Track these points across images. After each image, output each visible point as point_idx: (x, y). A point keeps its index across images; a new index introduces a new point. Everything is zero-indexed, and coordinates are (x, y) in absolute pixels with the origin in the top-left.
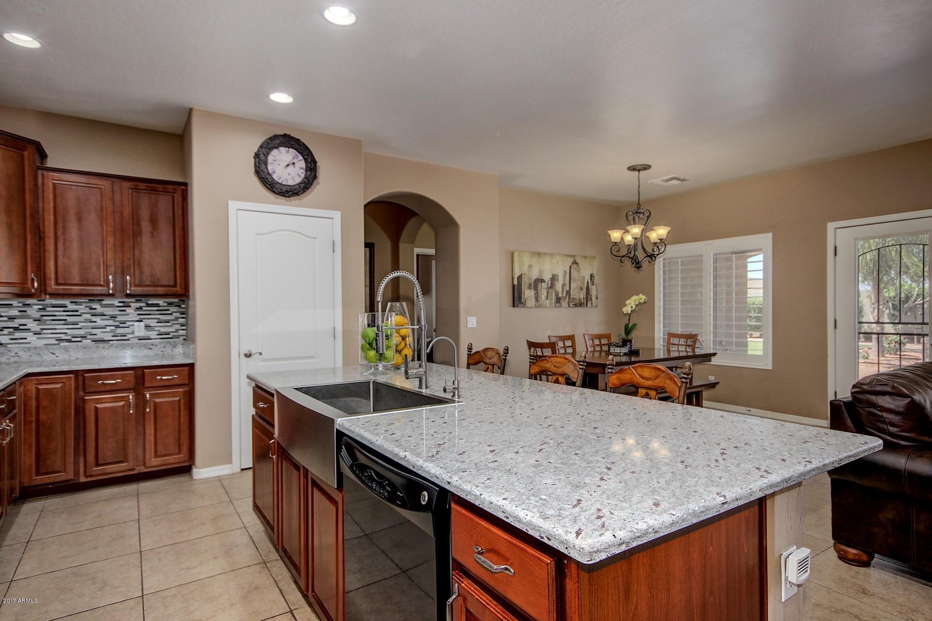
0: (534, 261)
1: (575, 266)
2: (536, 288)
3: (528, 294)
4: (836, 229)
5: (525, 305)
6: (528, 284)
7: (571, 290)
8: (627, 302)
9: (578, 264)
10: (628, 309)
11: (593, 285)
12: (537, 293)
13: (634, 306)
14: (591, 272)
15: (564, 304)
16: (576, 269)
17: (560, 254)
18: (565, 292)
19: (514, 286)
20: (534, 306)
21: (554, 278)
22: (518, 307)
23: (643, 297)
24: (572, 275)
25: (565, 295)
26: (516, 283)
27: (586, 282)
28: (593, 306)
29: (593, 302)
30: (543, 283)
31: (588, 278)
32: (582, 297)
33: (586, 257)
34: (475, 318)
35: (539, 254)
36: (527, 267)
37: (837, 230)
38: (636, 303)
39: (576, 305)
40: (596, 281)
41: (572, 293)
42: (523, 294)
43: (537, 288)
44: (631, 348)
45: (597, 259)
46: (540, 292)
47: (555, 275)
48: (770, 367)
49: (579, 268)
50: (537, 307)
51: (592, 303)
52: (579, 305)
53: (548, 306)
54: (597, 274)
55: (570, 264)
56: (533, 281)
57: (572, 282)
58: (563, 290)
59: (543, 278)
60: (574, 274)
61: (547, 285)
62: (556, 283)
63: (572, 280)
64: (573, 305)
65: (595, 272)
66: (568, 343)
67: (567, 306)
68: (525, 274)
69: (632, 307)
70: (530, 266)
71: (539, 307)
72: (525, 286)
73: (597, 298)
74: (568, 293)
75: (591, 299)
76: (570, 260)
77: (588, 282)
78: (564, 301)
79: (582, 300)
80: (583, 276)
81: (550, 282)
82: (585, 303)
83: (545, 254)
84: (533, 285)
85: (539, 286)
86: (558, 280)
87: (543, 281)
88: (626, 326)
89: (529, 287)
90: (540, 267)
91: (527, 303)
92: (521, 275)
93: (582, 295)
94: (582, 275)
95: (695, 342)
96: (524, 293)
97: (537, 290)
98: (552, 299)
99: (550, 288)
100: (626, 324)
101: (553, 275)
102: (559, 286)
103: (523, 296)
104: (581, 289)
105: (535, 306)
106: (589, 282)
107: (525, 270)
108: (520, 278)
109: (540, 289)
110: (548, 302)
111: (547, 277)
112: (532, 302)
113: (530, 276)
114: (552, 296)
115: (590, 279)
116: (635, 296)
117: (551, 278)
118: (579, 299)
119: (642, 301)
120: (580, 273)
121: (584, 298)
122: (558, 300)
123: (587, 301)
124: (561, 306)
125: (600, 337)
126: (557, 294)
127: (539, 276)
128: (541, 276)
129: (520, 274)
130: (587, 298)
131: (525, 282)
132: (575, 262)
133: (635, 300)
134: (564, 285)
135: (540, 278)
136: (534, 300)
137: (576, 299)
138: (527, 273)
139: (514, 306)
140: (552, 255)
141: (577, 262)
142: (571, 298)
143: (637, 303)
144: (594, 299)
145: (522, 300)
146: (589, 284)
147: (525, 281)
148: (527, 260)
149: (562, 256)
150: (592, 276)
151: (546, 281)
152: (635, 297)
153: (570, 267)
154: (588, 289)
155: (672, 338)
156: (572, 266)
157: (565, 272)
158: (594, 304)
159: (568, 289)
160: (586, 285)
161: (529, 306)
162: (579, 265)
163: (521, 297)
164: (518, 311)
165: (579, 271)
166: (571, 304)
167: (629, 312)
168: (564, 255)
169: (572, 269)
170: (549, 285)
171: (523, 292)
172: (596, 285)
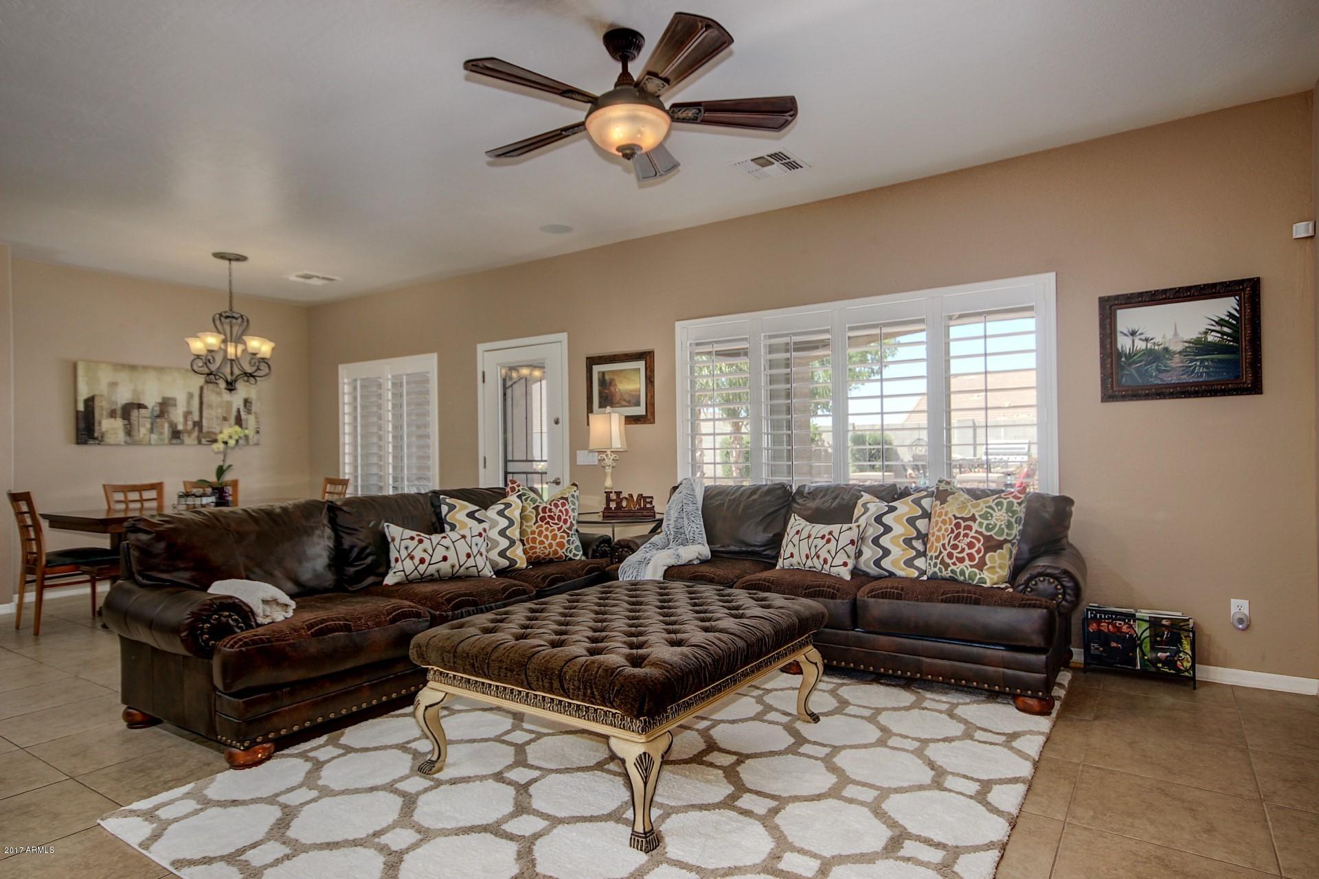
0: (123, 376)
1: (211, 387)
2: (126, 416)
3: (110, 426)
5: (101, 441)
6: (109, 411)
7: (204, 420)
9: (217, 384)
11: (249, 413)
12: (130, 423)
14: (244, 396)
15: (189, 439)
16: (213, 392)
17: (179, 369)
18: (190, 423)
19: (77, 412)
20: (122, 443)
21: (165, 404)
22: (87, 444)
24: (205, 400)
25: (190, 427)
26: (81, 407)
27: (235, 410)
28: (251, 443)
29: (251, 437)
30: (141, 410)
31: (238, 404)
32: (226, 429)
35: (132, 367)
36: (106, 385)
39: (213, 441)
40: (254, 408)
41: (204, 424)
42: (96, 424)
43: (130, 416)
46: (135, 423)
47: (169, 398)
50: (129, 444)
51: (247, 439)
53: (153, 443)
54: (257, 399)
55: (201, 384)
56: (120, 405)
57: (205, 409)
58: (186, 421)
59: (142, 402)
60: (209, 397)
61: (152, 412)
62: (171, 411)
63: (205, 407)
64: (207, 440)
65: (253, 396)
66: (152, 494)
67: (196, 442)
68: (101, 396)
70: (114, 384)
71: (133, 444)
72: (101, 413)
73: (258, 432)
74: (198, 424)
76: (201, 378)
77: (238, 409)
78: (190, 436)
80: (227, 404)
81: (157, 409)
83: (146, 368)
84: (119, 412)
85: (135, 413)
86: (176, 406)
87: (141, 406)
89: (112, 414)
90: (135, 387)
91: (105, 439)
92: (94, 397)
93: (228, 427)
94: (226, 400)
96: (100, 423)
97: (129, 420)
98: (162, 433)
99: (158, 416)
101: (163, 399)
102: (177, 415)
103: (98, 428)
104: (225, 418)
105: (125, 442)
106: (241, 410)
107: (102, 388)
108: (90, 402)
109: (135, 419)
110: (154, 436)
111: (151, 401)
112: (117, 437)
113: (113, 398)
114: (163, 428)
115: (242, 404)
117: (160, 403)
118: (221, 432)
120: (222, 397)
122: (176, 435)
124: (182, 443)
126: (173, 426)
127: (133, 399)
128: (139, 399)
129: (91, 395)
131: (101, 407)
132: (210, 382)
134: (187, 414)
135: (136, 402)
136: (122, 434)
137: (214, 432)
138: (105, 394)
139: (78, 444)
140: (160, 370)
142: (204, 431)
144: (251, 432)
145: (96, 435)
146: (242, 412)
148: (105, 376)
149: (184, 370)
150: (246, 401)
151: (150, 407)
153: (202, 389)
154: (239, 417)
156: (205, 388)
157: (191, 396)
158: (251, 441)
159: (196, 418)
160: (235, 413)
161: (112, 443)
163: (95, 430)
164: (89, 450)
165: (219, 394)
166: (203, 441)
168: (187, 371)
169: (205, 391)
170: (156, 413)
171: (97, 422)
172: (256, 413)
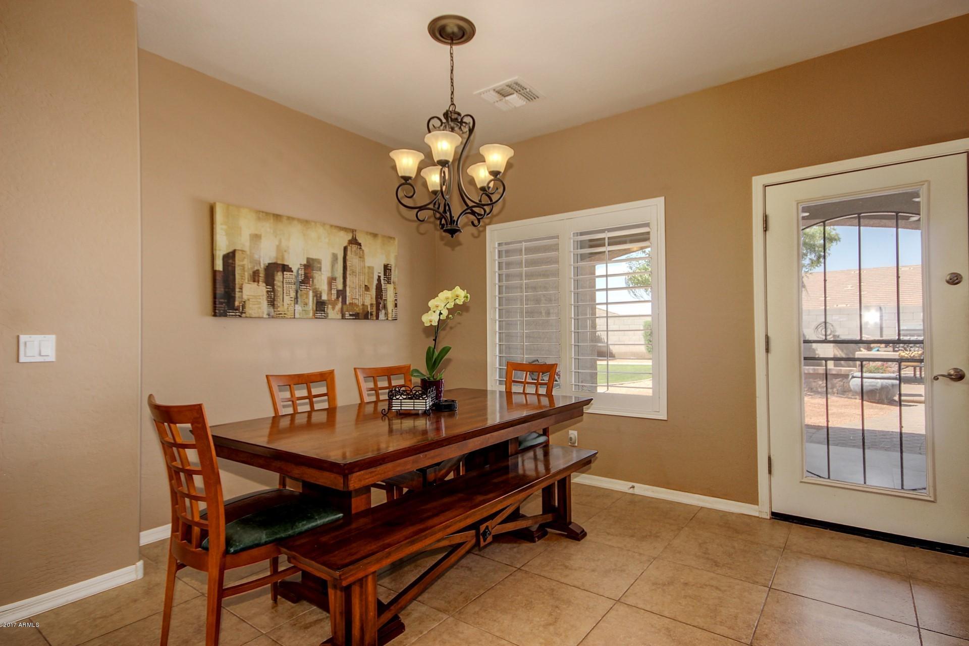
0: (266, 228)
1: (355, 247)
2: (269, 280)
3: (251, 292)
4: (766, 186)
5: (242, 313)
6: (251, 273)
7: (348, 289)
8: (431, 303)
9: (360, 244)
10: (432, 318)
11: (389, 283)
12: (274, 290)
13: (445, 313)
14: (385, 262)
15: (333, 312)
16: (356, 254)
17: (324, 224)
18: (334, 292)
19: (214, 273)
20: (265, 316)
21: (310, 267)
22: (226, 316)
23: (460, 294)
24: (348, 264)
25: (334, 297)
26: (219, 266)
27: (376, 277)
28: (390, 319)
29: (390, 311)
30: (285, 273)
31: (379, 270)
32: (368, 302)
33: (375, 235)
34: (52, 338)
35: (277, 217)
36: (248, 238)
37: (766, 188)
38: (448, 306)
39: (356, 316)
40: (394, 276)
41: (348, 294)
42: (237, 290)
43: (274, 280)
44: (438, 396)
45: (397, 239)
46: (280, 289)
47: (313, 260)
48: (663, 416)
49: (363, 251)
50: (273, 317)
51: (386, 314)
52: (363, 315)
53: (297, 316)
54: (396, 266)
55: (345, 244)
56: (262, 266)
57: (348, 276)
58: (330, 289)
59: (286, 264)
60: (352, 260)
61: (297, 277)
62: (316, 274)
63: (348, 272)
64: (351, 315)
65: (392, 262)
67: (339, 316)
68: (243, 251)
69: (441, 314)
70: (256, 238)
71: (277, 318)
72: (242, 277)
73: (396, 305)
74: (342, 294)
75: (385, 307)
76: (345, 238)
77: (379, 277)
78: (333, 308)
79: (369, 307)
80: (369, 267)
81: (302, 272)
82: (374, 313)
83: (290, 219)
84: (262, 275)
85: (279, 276)
86: (320, 269)
87: (285, 268)
88: (430, 354)
89: (255, 277)
90: (280, 241)
91: (247, 310)
92: (234, 252)
93: (369, 299)
94: (367, 264)
95: (552, 379)
96: (241, 288)
97: (273, 285)
98: (306, 304)
99: (303, 282)
100: (429, 348)
101: (308, 260)
102: (321, 281)
103: (237, 295)
104: (367, 288)
105: (269, 315)
106: (382, 278)
107: (243, 242)
108: (230, 258)
109: (280, 284)
110: (298, 308)
111: (295, 262)
112: (260, 308)
113: (256, 257)
114: (307, 297)
115: (383, 273)
116: (445, 291)
117: (305, 265)
118: (363, 305)
119: (460, 302)
120: (364, 261)
121: (372, 305)
122: (320, 306)
123: (378, 310)
124: (326, 317)
125: (389, 373)
126: (317, 295)
127: (277, 258)
128: (283, 259)
129: (231, 250)
130: (378, 304)
132: (354, 241)
133: (447, 298)
134: (332, 280)
135: (279, 262)
136: (265, 304)
137: (357, 306)
138: (247, 249)
139: (215, 315)
140: (305, 222)
141: (360, 241)
142: (348, 303)
143: (451, 305)
144: (390, 306)
145: (237, 304)
146: (382, 281)
147: (243, 266)
148: (247, 225)
149: (328, 227)
150: (387, 268)
151: (295, 269)
152: (445, 295)
153: (345, 249)
154: (379, 288)
155: (514, 371)
156: (349, 248)
157: (335, 257)
158: (390, 316)
159: (340, 287)
160: (375, 282)
161: (254, 315)
162: (363, 247)
163: (234, 297)
164: (230, 324)
165: (362, 257)
166: (347, 316)
167: (435, 323)
168: (331, 226)
169: (349, 253)
170: (301, 278)
171: (237, 286)
172: (394, 282)
